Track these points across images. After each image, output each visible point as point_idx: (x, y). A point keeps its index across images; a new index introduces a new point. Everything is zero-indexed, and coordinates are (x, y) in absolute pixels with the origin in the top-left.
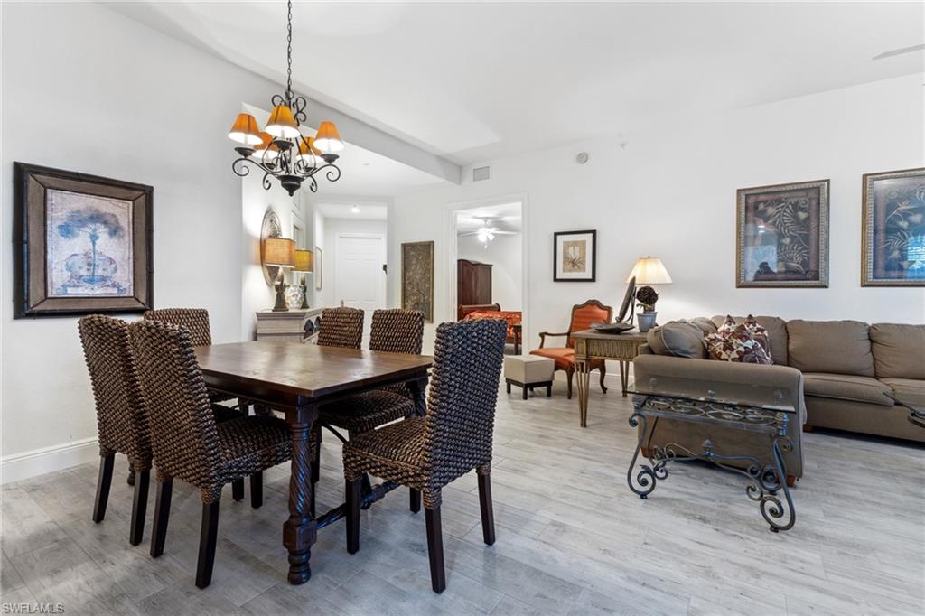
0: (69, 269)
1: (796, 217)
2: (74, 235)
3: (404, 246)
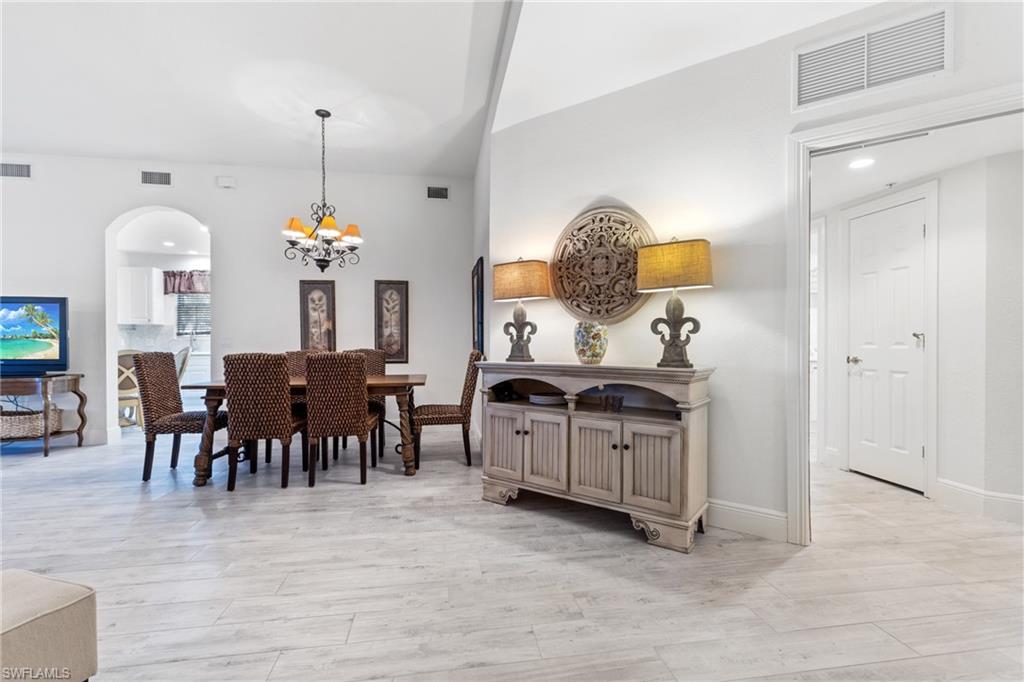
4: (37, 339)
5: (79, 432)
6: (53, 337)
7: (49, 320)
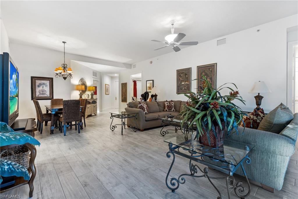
0: (39, 92)
1: (186, 77)
2: (40, 87)
3: (122, 84)
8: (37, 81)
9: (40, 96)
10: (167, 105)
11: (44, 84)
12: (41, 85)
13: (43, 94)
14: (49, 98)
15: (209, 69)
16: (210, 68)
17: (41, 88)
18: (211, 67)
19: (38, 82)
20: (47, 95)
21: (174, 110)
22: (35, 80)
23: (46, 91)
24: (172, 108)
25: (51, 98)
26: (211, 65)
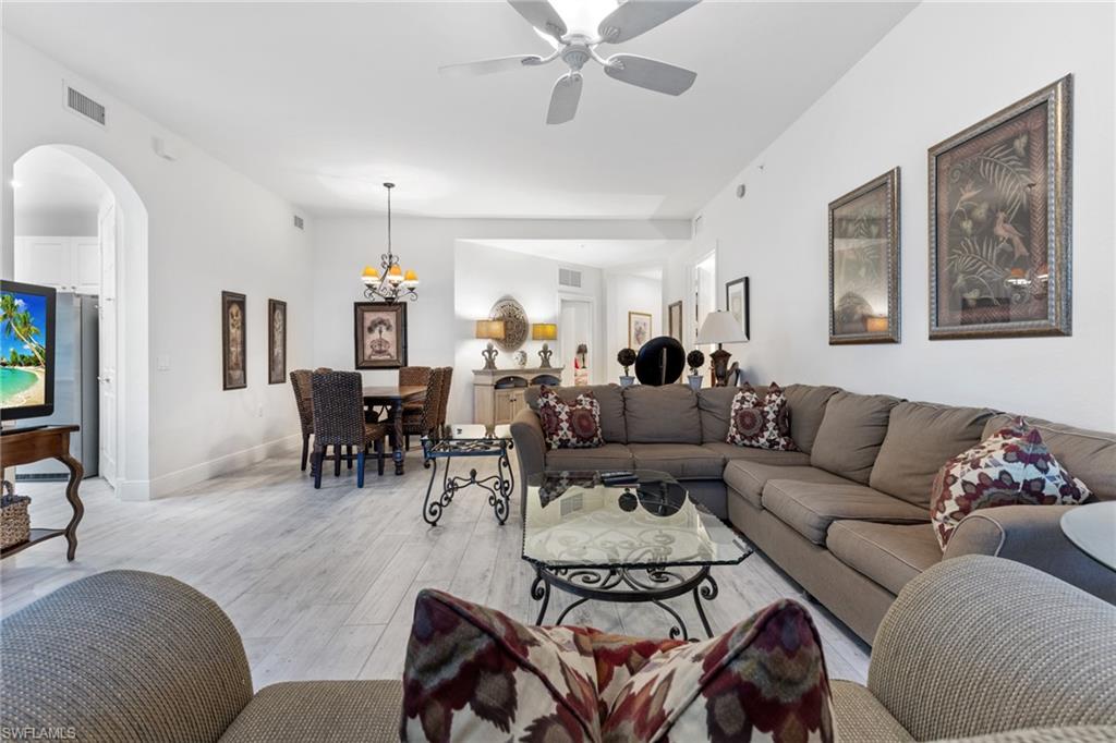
0: (371, 347)
2: (373, 331)
3: (670, 307)
4: (17, 367)
5: (69, 533)
6: (37, 363)
7: (33, 328)
8: (367, 315)
9: (373, 358)
10: (736, 411)
11: (382, 322)
12: (376, 326)
13: (380, 352)
14: (394, 364)
15: (1009, 142)
16: (1016, 137)
17: (375, 335)
18: (1019, 126)
19: (370, 317)
20: (389, 354)
21: (773, 443)
22: (364, 311)
23: (387, 342)
24: (763, 428)
25: (400, 363)
26: (1020, 109)
